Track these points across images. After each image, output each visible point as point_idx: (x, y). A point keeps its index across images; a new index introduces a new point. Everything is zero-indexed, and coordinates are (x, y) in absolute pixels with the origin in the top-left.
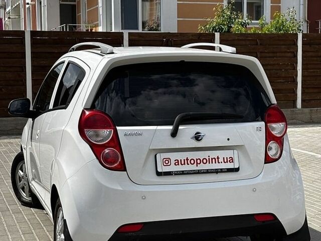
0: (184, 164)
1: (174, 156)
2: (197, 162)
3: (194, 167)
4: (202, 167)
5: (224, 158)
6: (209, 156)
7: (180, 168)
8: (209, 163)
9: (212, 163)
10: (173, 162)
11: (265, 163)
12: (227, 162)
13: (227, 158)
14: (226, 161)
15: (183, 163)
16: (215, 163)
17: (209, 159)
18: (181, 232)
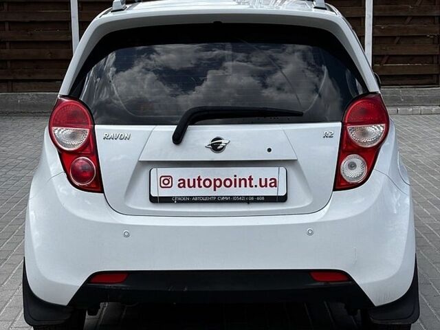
0: (194, 186)
1: (177, 173)
2: (216, 184)
3: (209, 192)
4: (222, 192)
5: (260, 179)
6: (235, 176)
7: (187, 192)
8: (235, 186)
9: (240, 186)
10: (176, 182)
11: (335, 189)
12: (266, 186)
13: (266, 179)
14: (263, 184)
15: (191, 184)
16: (246, 186)
17: (235, 180)
18: (186, 289)
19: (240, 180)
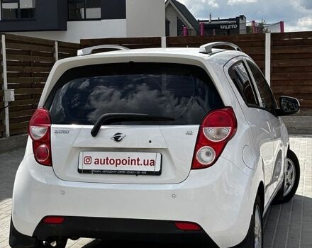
0: (104, 163)
1: (95, 155)
2: (118, 162)
3: (113, 168)
4: (121, 168)
5: (144, 160)
6: (129, 158)
7: (100, 167)
8: (129, 164)
9: (132, 164)
10: (93, 161)
11: (192, 169)
12: (148, 165)
13: (148, 161)
14: (146, 163)
15: (102, 162)
16: (135, 165)
17: (129, 160)
18: (97, 230)
19: (132, 160)
